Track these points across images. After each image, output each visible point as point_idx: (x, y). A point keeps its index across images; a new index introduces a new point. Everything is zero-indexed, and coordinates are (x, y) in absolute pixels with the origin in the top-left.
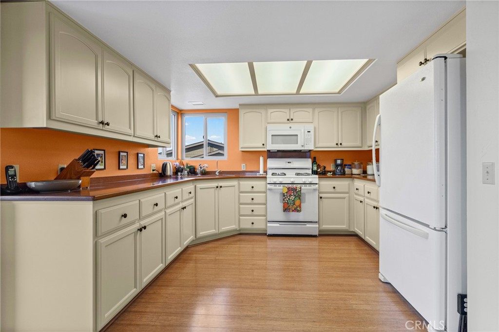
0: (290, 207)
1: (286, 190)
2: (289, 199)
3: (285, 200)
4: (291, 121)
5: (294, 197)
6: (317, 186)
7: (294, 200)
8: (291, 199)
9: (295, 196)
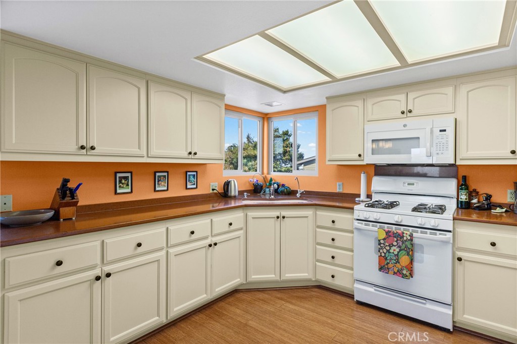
0: (390, 265)
1: (383, 235)
2: (388, 251)
3: (381, 251)
4: (409, 114)
5: (398, 250)
6: (449, 235)
7: (397, 255)
8: (391, 251)
9: (399, 247)
